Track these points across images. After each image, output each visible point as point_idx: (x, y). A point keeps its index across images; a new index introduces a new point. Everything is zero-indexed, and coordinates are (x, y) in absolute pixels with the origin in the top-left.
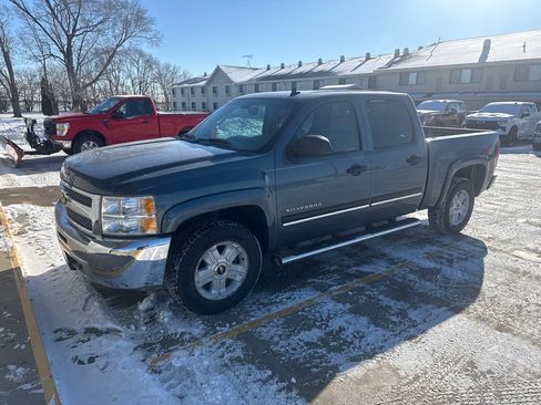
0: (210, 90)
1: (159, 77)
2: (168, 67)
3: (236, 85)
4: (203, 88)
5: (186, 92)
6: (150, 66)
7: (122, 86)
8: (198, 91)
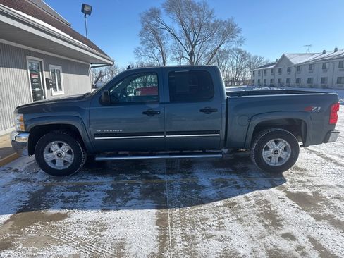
0: (277, 70)
1: (249, 65)
2: (256, 57)
3: (295, 66)
4: (272, 70)
5: (261, 73)
6: (245, 58)
7: (226, 71)
8: (269, 72)
